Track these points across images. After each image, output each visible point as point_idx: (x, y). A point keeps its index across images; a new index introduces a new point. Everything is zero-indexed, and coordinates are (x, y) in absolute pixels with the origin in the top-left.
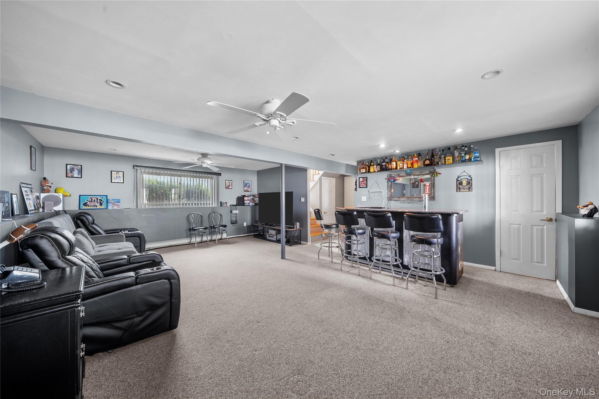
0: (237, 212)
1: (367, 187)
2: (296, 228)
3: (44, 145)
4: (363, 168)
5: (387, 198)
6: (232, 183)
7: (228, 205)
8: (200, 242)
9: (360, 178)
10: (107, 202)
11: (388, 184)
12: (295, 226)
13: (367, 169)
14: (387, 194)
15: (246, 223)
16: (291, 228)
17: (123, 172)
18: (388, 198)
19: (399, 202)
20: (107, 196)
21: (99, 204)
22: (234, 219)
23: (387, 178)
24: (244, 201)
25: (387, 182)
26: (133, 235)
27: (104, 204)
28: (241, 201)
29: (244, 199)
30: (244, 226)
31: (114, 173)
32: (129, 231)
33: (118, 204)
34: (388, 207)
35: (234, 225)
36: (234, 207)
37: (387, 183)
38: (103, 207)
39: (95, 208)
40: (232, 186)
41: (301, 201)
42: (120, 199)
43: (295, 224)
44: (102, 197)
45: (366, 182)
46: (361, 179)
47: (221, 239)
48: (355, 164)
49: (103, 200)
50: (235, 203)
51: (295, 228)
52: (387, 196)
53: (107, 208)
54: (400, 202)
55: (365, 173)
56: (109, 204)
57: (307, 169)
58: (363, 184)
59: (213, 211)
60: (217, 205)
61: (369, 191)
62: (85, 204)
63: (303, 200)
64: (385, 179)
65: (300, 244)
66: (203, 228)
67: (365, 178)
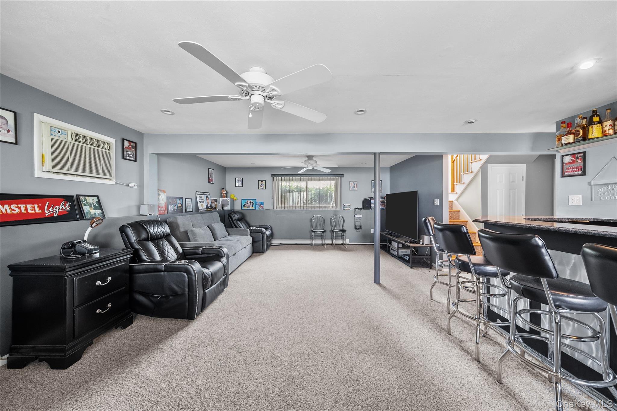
0: (361, 216)
1: (584, 174)
2: (423, 244)
3: (226, 167)
4: (569, 133)
6: (357, 184)
7: (353, 208)
8: (321, 244)
9: (563, 156)
10: (256, 205)
12: (421, 241)
13: (579, 133)
15: (373, 229)
16: (415, 242)
17: (265, 181)
20: (256, 200)
21: (251, 205)
22: (358, 224)
24: (371, 204)
26: (258, 231)
27: (254, 205)
28: (367, 204)
29: (370, 201)
30: (371, 233)
31: (260, 182)
32: (256, 228)
33: (262, 206)
35: (358, 230)
36: (359, 210)
38: (254, 208)
39: (249, 208)
40: (357, 188)
41: (434, 205)
42: (263, 202)
43: (421, 237)
44: (253, 200)
45: (582, 164)
46: (567, 159)
47: (343, 244)
48: (552, 129)
49: (254, 203)
50: (361, 206)
51: (421, 244)
53: (256, 209)
55: (573, 143)
56: (257, 206)
57: (442, 155)
59: (335, 214)
60: (341, 208)
61: (590, 183)
62: (244, 206)
63: (437, 202)
65: (431, 268)
66: (322, 231)
67: (579, 155)
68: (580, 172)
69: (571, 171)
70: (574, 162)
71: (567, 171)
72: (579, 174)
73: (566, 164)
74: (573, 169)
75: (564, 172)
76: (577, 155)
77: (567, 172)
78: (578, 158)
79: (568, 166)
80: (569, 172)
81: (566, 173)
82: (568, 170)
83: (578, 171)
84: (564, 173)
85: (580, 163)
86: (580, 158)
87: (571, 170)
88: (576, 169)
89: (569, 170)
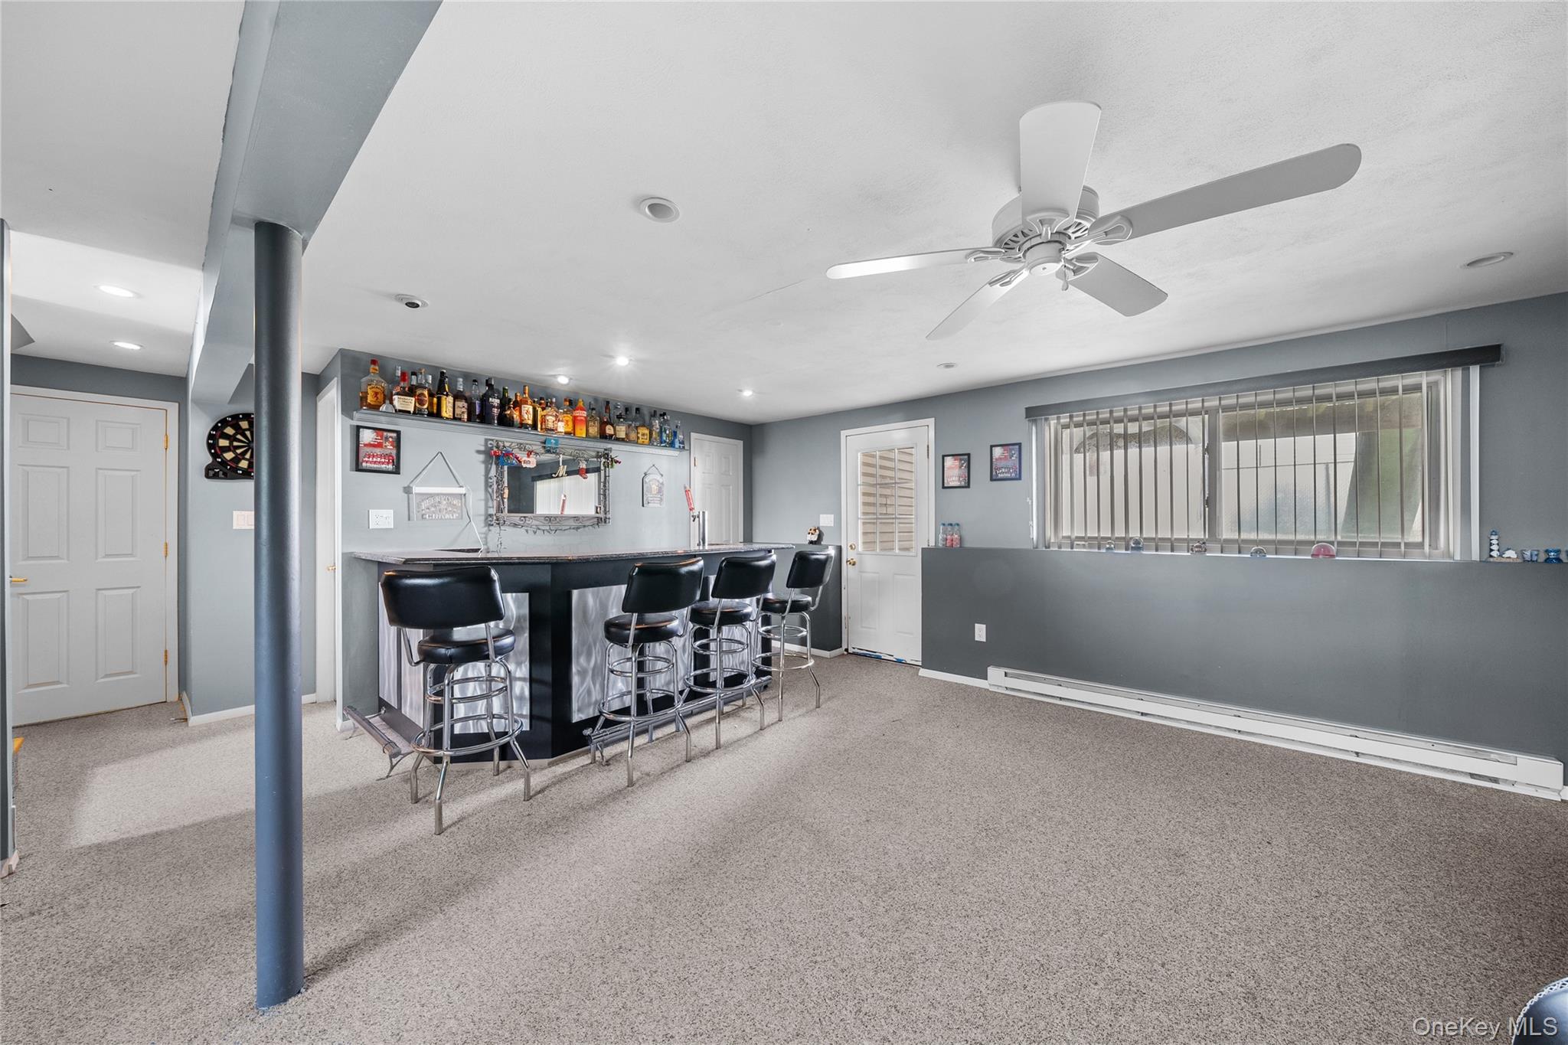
1: (397, 471)
5: (483, 518)
9: (360, 428)
11: (487, 471)
13: (426, 401)
14: (483, 503)
18: (486, 519)
19: (523, 530)
23: (482, 448)
25: (484, 462)
34: (488, 548)
37: (483, 466)
45: (394, 452)
46: (368, 436)
52: (482, 511)
54: (527, 531)
58: (381, 456)
61: (408, 490)
64: (479, 452)
67: (390, 434)
68: (390, 467)
69: (375, 462)
70: (379, 445)
71: (366, 459)
72: (390, 470)
73: (365, 445)
74: (379, 459)
75: (360, 460)
76: (385, 434)
77: (367, 462)
78: (387, 439)
79: (369, 450)
80: (371, 463)
81: (364, 464)
82: (369, 458)
83: (388, 463)
84: (362, 463)
85: (389, 448)
86: (390, 440)
87: (375, 460)
88: (383, 460)
89: (371, 459)
